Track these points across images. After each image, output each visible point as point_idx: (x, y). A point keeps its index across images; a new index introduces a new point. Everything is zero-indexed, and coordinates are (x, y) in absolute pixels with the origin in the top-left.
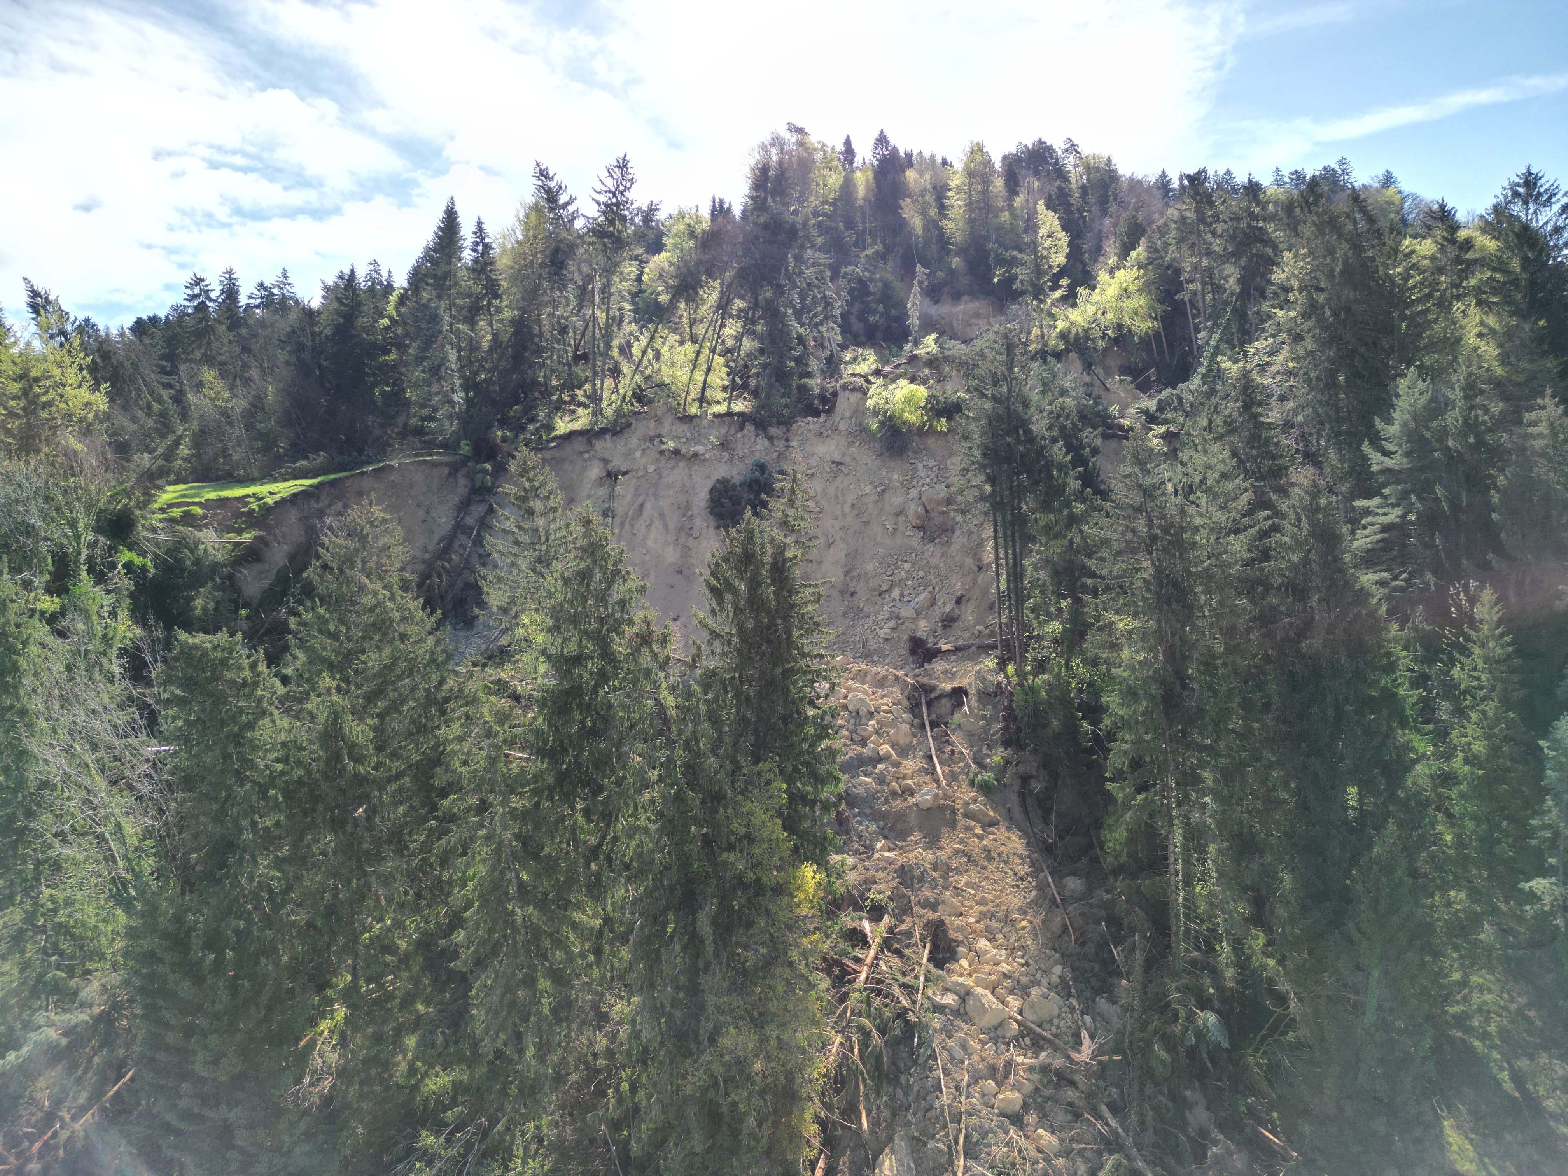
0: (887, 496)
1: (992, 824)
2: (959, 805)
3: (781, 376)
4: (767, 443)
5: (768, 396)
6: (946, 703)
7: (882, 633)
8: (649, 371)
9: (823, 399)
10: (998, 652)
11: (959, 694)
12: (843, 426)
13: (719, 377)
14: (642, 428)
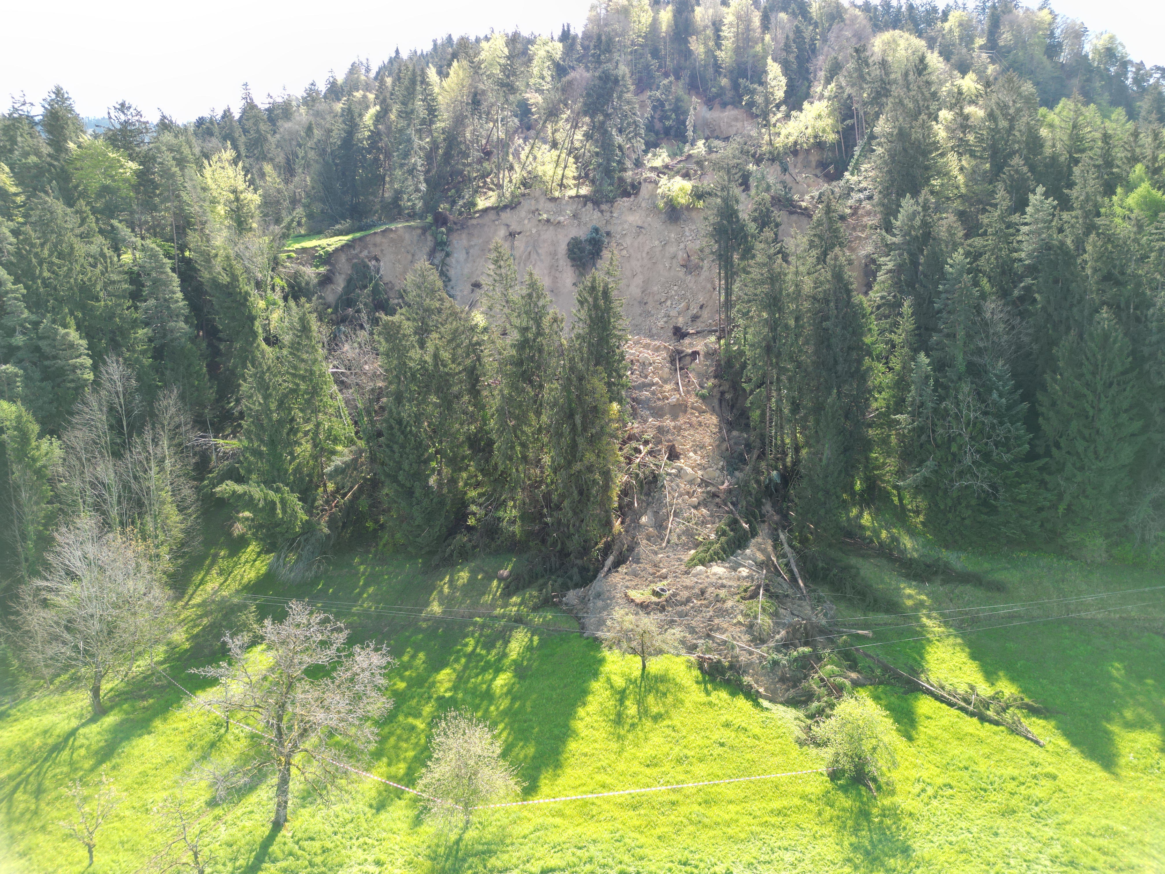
0: (667, 247)
1: (704, 412)
2: (689, 404)
3: (608, 172)
4: (600, 214)
5: (600, 184)
6: (688, 359)
7: (659, 324)
8: (529, 168)
9: (633, 186)
10: (718, 334)
11: (695, 354)
12: (643, 205)
13: (572, 171)
14: (527, 205)
